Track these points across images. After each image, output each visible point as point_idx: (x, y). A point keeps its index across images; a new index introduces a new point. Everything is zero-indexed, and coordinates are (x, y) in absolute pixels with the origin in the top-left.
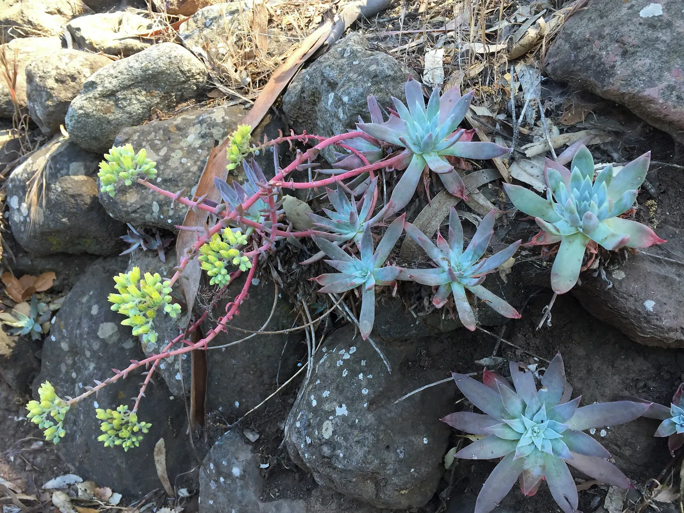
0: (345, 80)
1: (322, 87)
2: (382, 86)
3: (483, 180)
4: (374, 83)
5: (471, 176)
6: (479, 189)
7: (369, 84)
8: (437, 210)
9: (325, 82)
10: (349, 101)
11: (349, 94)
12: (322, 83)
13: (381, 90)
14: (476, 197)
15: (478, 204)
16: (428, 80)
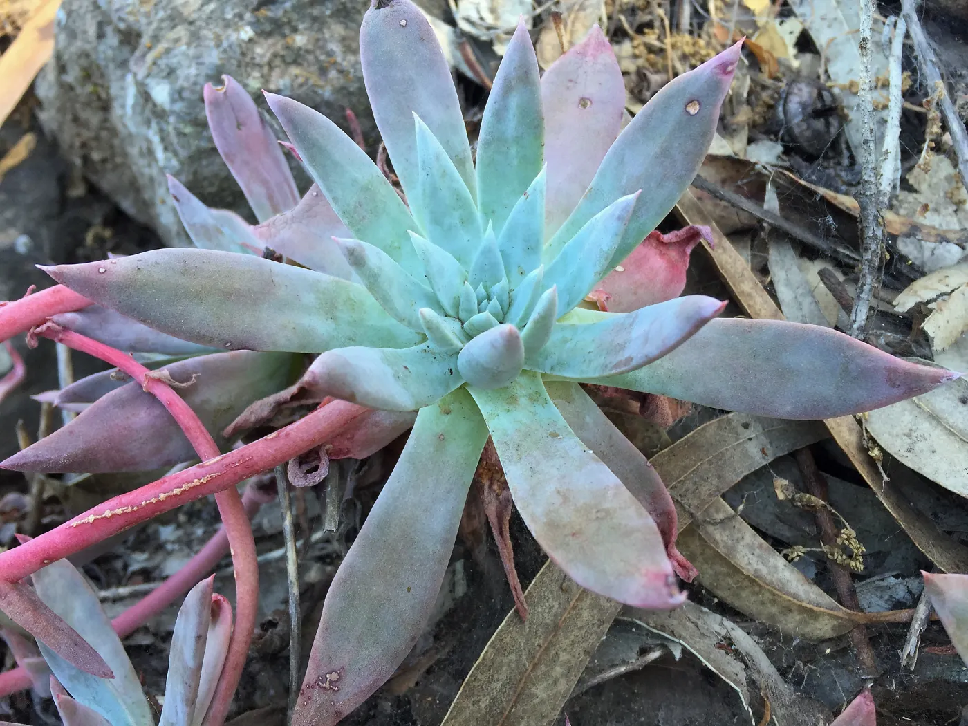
0: (162, 20)
1: (102, 48)
2: (300, 40)
3: (746, 454)
4: (267, 27)
5: (692, 445)
6: (733, 494)
7: (247, 33)
8: (556, 628)
9: (109, 30)
10: (173, 101)
11: (171, 73)
12: (101, 36)
13: (296, 57)
14: (720, 536)
15: (736, 570)
16: (475, 17)
